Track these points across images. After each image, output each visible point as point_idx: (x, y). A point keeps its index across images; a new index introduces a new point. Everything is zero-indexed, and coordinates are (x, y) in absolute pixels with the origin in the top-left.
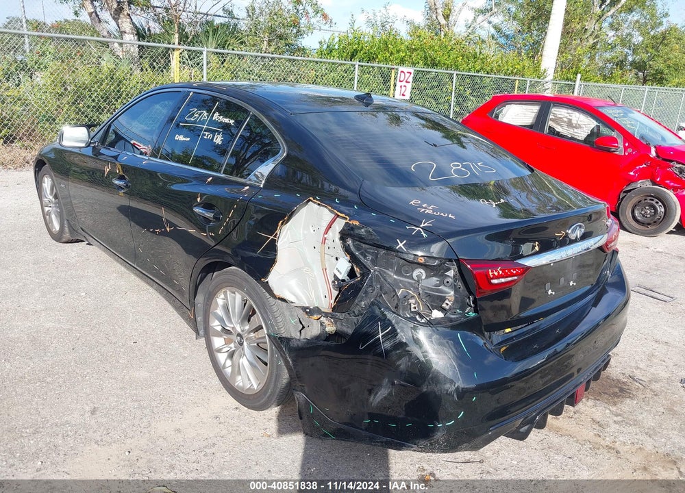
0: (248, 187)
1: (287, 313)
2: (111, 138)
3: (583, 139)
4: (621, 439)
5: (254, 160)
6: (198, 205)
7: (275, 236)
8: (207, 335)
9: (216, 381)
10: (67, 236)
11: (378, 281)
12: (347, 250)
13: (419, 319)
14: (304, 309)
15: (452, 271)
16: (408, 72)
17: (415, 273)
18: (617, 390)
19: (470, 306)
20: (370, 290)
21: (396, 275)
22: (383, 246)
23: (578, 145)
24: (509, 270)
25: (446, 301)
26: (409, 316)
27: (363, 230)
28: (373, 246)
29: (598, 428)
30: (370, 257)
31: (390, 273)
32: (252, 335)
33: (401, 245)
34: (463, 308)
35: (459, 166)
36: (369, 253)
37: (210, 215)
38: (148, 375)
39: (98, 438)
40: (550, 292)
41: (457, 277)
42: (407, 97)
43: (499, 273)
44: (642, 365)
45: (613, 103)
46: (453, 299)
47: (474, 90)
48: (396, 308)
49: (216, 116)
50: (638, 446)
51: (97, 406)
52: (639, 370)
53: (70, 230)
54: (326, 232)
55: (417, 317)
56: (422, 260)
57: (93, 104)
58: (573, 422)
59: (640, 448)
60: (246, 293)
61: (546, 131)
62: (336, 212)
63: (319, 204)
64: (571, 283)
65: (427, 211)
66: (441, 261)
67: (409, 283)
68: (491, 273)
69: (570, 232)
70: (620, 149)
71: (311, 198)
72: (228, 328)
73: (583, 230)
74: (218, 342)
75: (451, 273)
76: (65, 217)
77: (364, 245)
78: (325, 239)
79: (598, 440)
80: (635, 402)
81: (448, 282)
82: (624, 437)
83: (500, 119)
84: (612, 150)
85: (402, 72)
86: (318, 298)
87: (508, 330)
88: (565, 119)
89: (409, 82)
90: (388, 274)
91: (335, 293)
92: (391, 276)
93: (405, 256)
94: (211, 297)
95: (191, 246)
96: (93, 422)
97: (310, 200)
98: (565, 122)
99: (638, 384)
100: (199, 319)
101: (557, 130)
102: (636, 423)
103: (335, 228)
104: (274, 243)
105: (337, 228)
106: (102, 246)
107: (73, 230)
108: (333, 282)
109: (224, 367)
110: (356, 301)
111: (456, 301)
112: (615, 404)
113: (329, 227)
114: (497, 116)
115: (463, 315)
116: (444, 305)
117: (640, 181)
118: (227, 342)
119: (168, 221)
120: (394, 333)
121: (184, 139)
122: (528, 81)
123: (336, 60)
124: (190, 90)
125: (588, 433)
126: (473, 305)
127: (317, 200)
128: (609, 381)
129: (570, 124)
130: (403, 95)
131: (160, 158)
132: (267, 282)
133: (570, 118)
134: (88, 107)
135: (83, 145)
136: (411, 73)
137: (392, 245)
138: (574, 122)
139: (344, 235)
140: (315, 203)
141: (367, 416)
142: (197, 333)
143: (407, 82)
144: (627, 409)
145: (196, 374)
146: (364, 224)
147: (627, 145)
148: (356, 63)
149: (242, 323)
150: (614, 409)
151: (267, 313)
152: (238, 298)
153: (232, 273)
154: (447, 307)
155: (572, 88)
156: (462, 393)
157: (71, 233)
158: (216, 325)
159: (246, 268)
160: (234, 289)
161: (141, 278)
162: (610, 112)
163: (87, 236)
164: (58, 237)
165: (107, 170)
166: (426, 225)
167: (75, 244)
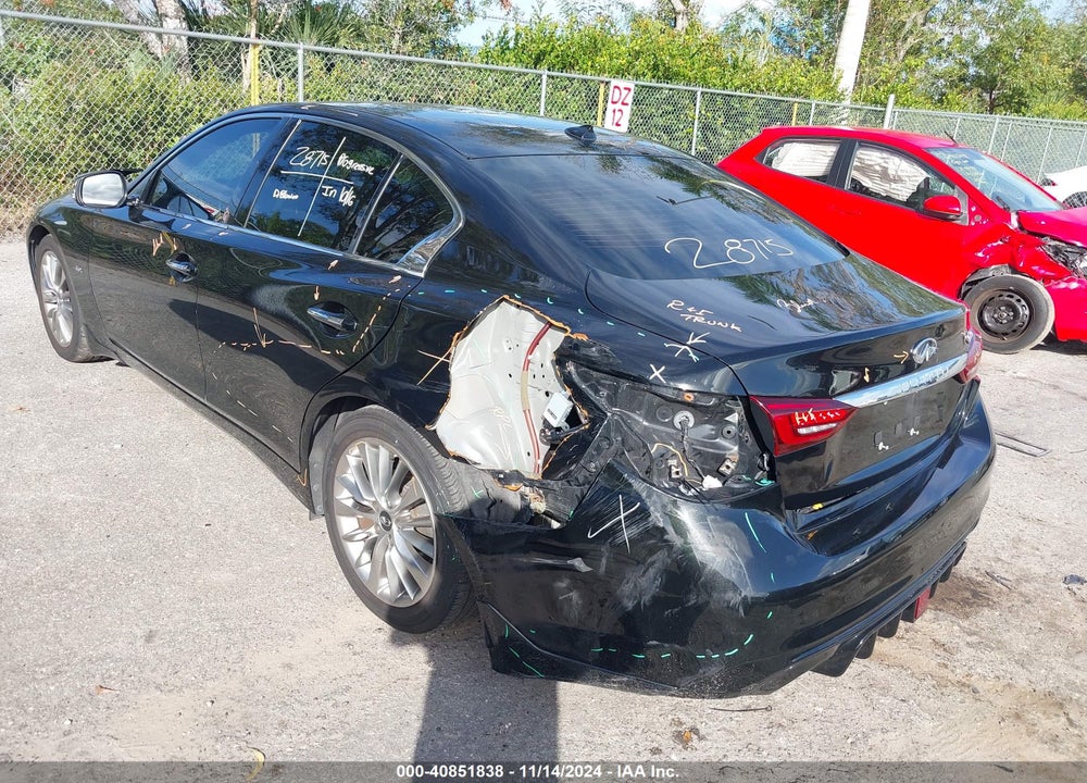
0: (399, 277)
1: (467, 481)
2: (160, 193)
3: (905, 199)
4: (979, 670)
5: (391, 230)
6: (314, 305)
7: (448, 357)
8: (330, 512)
9: (344, 586)
10: (85, 350)
11: (619, 430)
12: (567, 381)
13: (683, 490)
14: (495, 474)
15: (736, 414)
16: (625, 89)
17: (678, 418)
18: (968, 594)
19: (762, 469)
20: (605, 444)
21: (647, 421)
22: (626, 374)
23: (896, 209)
24: (825, 414)
25: (728, 463)
26: (667, 486)
27: (594, 349)
28: (610, 374)
29: (943, 653)
30: (604, 393)
31: (637, 418)
32: (406, 513)
33: (657, 373)
34: (751, 473)
35: (736, 244)
36: (603, 386)
37: (337, 322)
38: (234, 577)
39: (160, 680)
40: (881, 446)
41: (743, 424)
42: (624, 128)
43: (809, 418)
44: (1004, 556)
45: (952, 143)
46: (737, 458)
47: (728, 118)
48: (647, 473)
49: (343, 160)
50: (1006, 682)
51: (154, 628)
52: (1000, 563)
53: (89, 341)
54: (531, 351)
55: (681, 487)
56: (690, 398)
57: (118, 133)
58: (904, 645)
59: (1009, 685)
60: (397, 448)
61: (848, 186)
62: (549, 319)
63: (518, 306)
64: (912, 432)
65: (696, 318)
66: (720, 400)
67: (667, 433)
68: (797, 419)
69: (915, 352)
70: (963, 216)
71: (506, 297)
72: (365, 503)
73: (934, 349)
74: (347, 524)
75: (734, 418)
76: (82, 319)
77: (595, 374)
78: (529, 361)
79: (944, 672)
80: (997, 613)
81: (729, 432)
82: (984, 667)
83: (775, 166)
84: (951, 217)
85: (615, 87)
86: (517, 456)
87: (817, 506)
88: (878, 168)
89: (627, 104)
90: (635, 420)
91: (545, 449)
92: (638, 422)
93: (663, 391)
94: (336, 453)
95: (302, 370)
96: (149, 655)
97: (504, 299)
98: (876, 172)
99: (999, 585)
100: (316, 487)
101: (864, 184)
102: (1000, 646)
103: (546, 345)
104: (445, 367)
105: (549, 345)
106: (144, 368)
107: (94, 340)
108: (543, 431)
109: (358, 564)
110: (582, 462)
111: (741, 462)
112: (967, 616)
113: (536, 343)
114: (770, 161)
115: (753, 484)
116: (723, 469)
117: (993, 267)
118: (363, 525)
119: (263, 330)
120: (644, 513)
121: (289, 197)
122: (813, 105)
123: (512, 68)
124: (296, 116)
125: (928, 662)
126: (767, 468)
127: (516, 299)
128: (955, 580)
129: (884, 175)
130: (618, 125)
131: (249, 227)
132: (435, 431)
133: (886, 165)
134: (109, 138)
135: (114, 203)
136: (629, 90)
137: (642, 373)
138: (891, 172)
139: (561, 358)
140: (511, 303)
141: (598, 642)
142: (312, 509)
143: (623, 104)
144: (984, 624)
145: (310, 575)
146: (596, 338)
147: (973, 209)
148: (544, 72)
149: (390, 495)
150: (965, 624)
151: (433, 480)
152: (384, 455)
153: (372, 415)
154: (728, 472)
155: (881, 115)
156: (750, 606)
157: (92, 348)
158: (344, 497)
159: (398, 408)
160: (376, 441)
161: (212, 419)
162: (947, 158)
163: (119, 351)
164: (69, 353)
165: (157, 246)
166: (696, 341)
167: (98, 364)
